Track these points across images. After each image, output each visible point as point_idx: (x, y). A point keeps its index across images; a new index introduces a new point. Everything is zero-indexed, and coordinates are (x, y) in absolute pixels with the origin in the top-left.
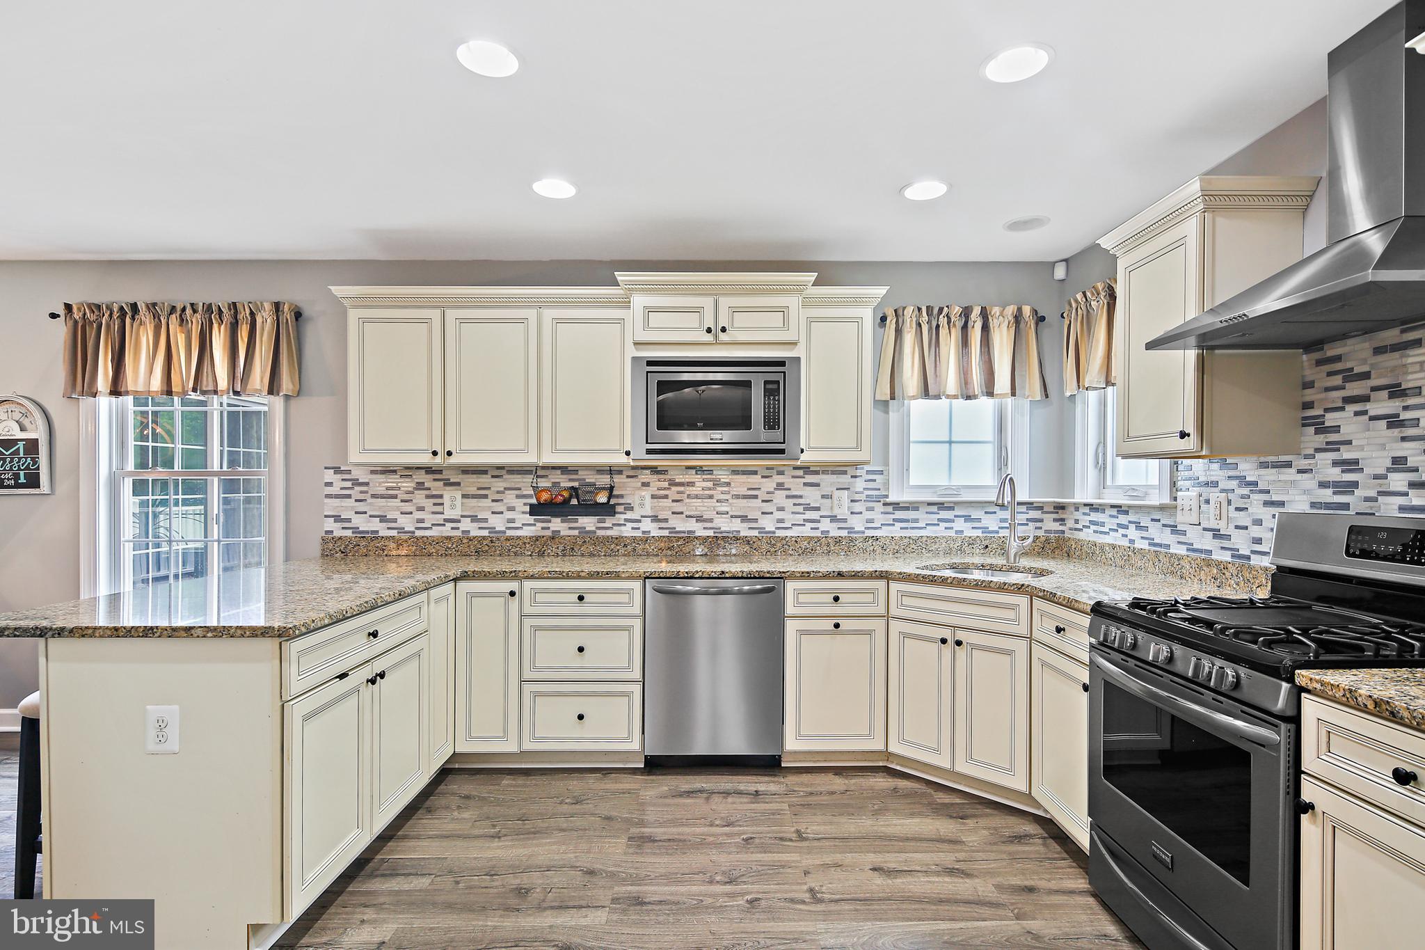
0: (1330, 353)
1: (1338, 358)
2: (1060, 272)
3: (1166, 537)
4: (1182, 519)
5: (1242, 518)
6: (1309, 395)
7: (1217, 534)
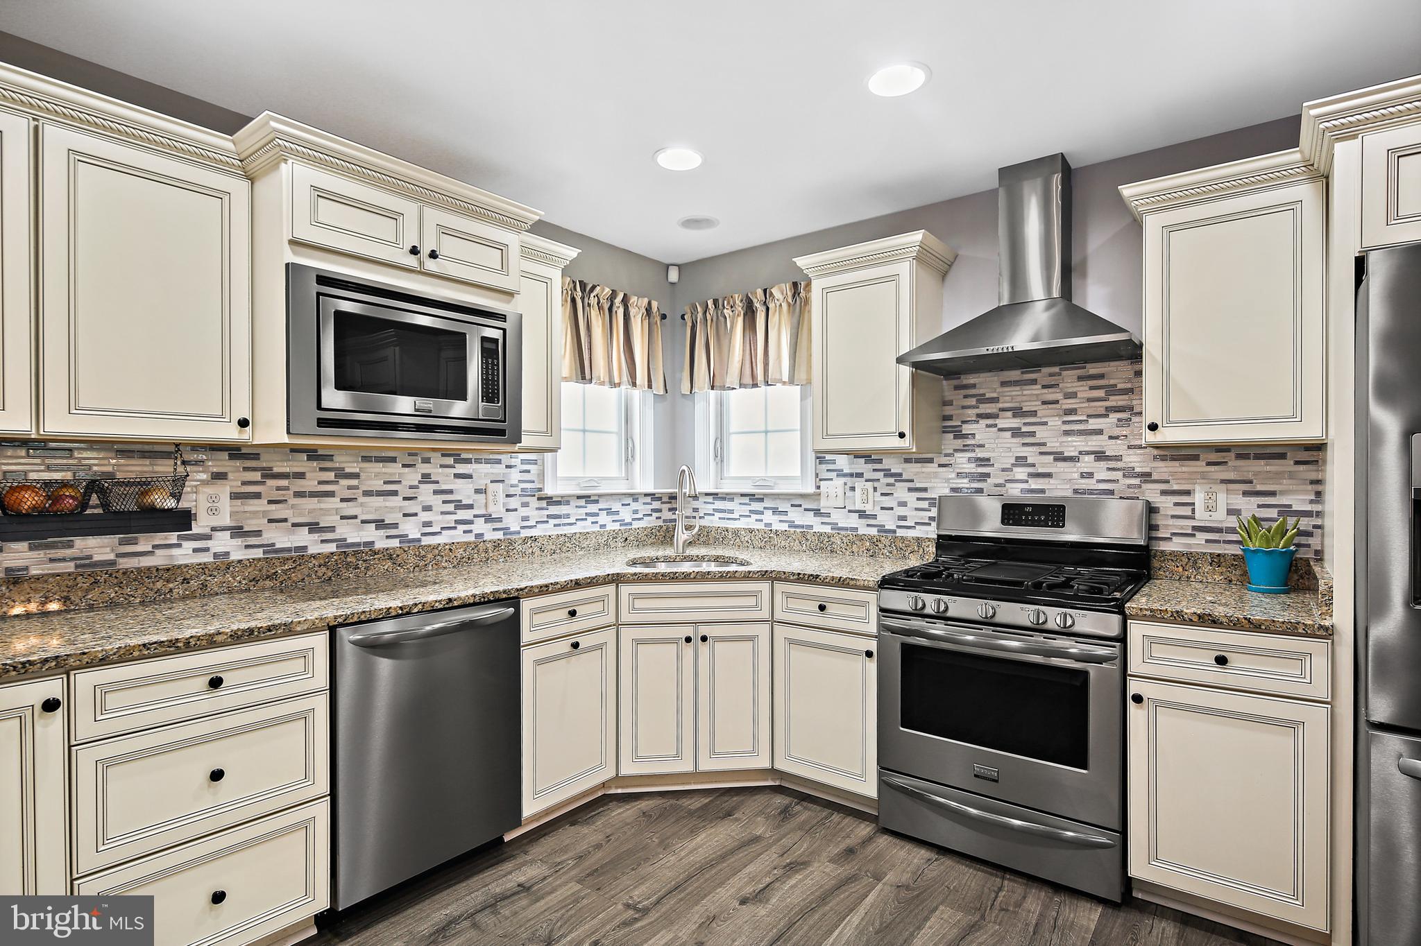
0: (965, 382)
1: (974, 386)
2: (673, 276)
3: (809, 519)
4: (824, 504)
5: (887, 502)
6: (948, 410)
7: (862, 514)
